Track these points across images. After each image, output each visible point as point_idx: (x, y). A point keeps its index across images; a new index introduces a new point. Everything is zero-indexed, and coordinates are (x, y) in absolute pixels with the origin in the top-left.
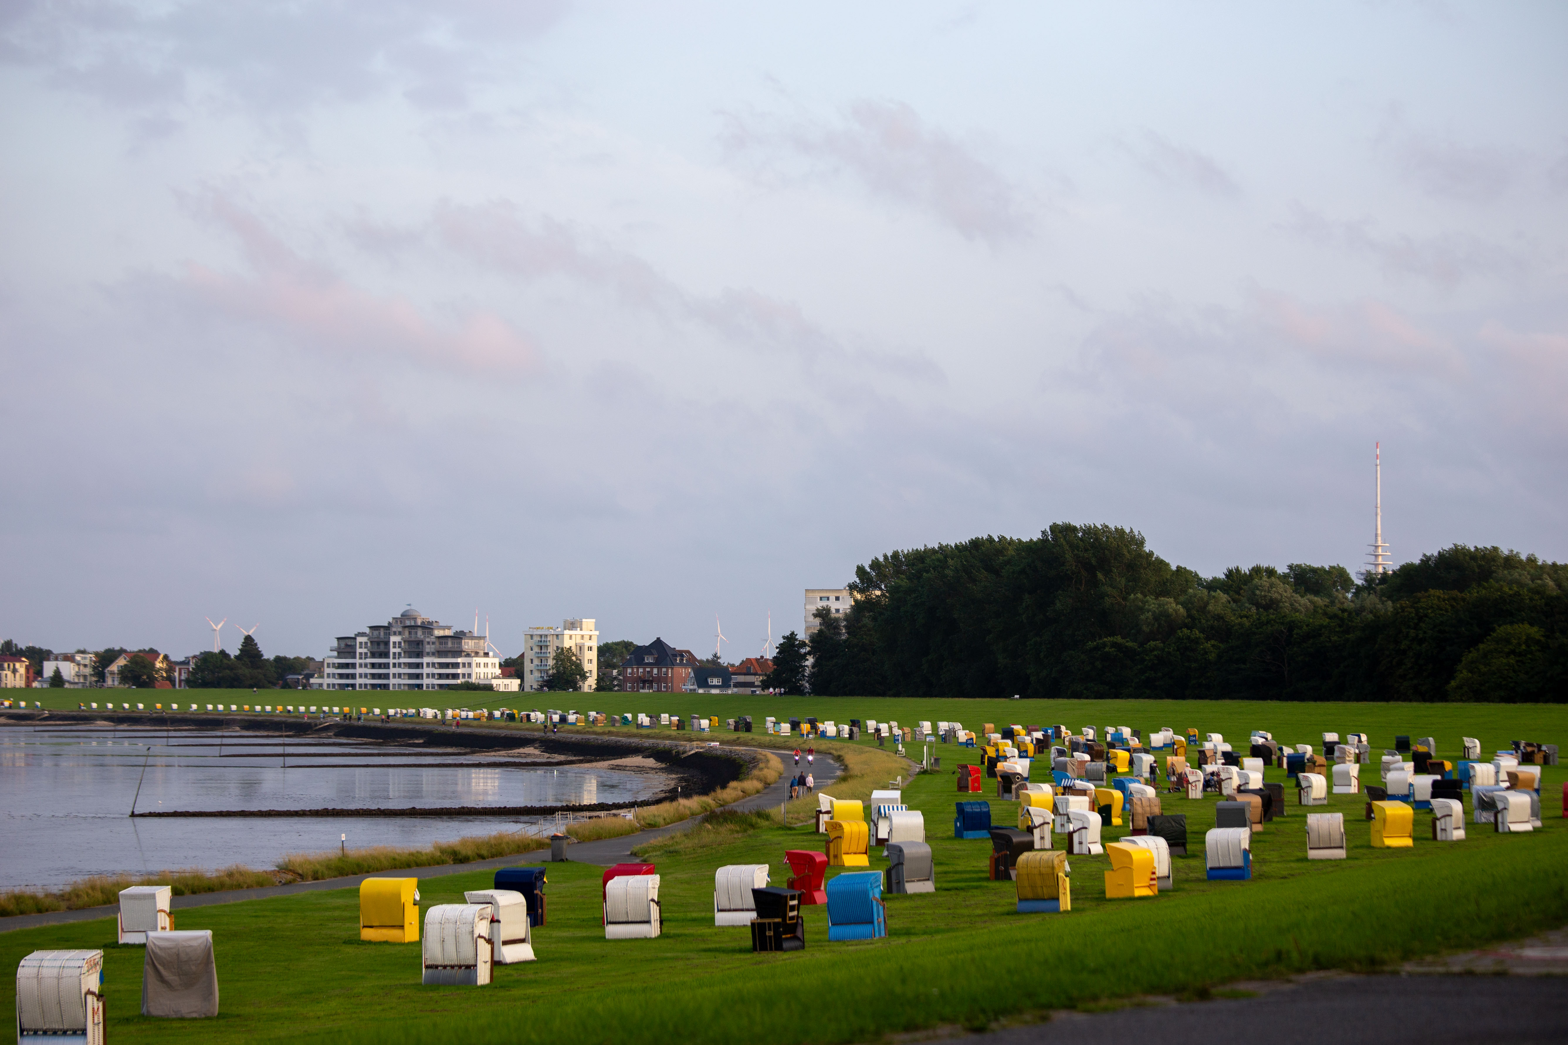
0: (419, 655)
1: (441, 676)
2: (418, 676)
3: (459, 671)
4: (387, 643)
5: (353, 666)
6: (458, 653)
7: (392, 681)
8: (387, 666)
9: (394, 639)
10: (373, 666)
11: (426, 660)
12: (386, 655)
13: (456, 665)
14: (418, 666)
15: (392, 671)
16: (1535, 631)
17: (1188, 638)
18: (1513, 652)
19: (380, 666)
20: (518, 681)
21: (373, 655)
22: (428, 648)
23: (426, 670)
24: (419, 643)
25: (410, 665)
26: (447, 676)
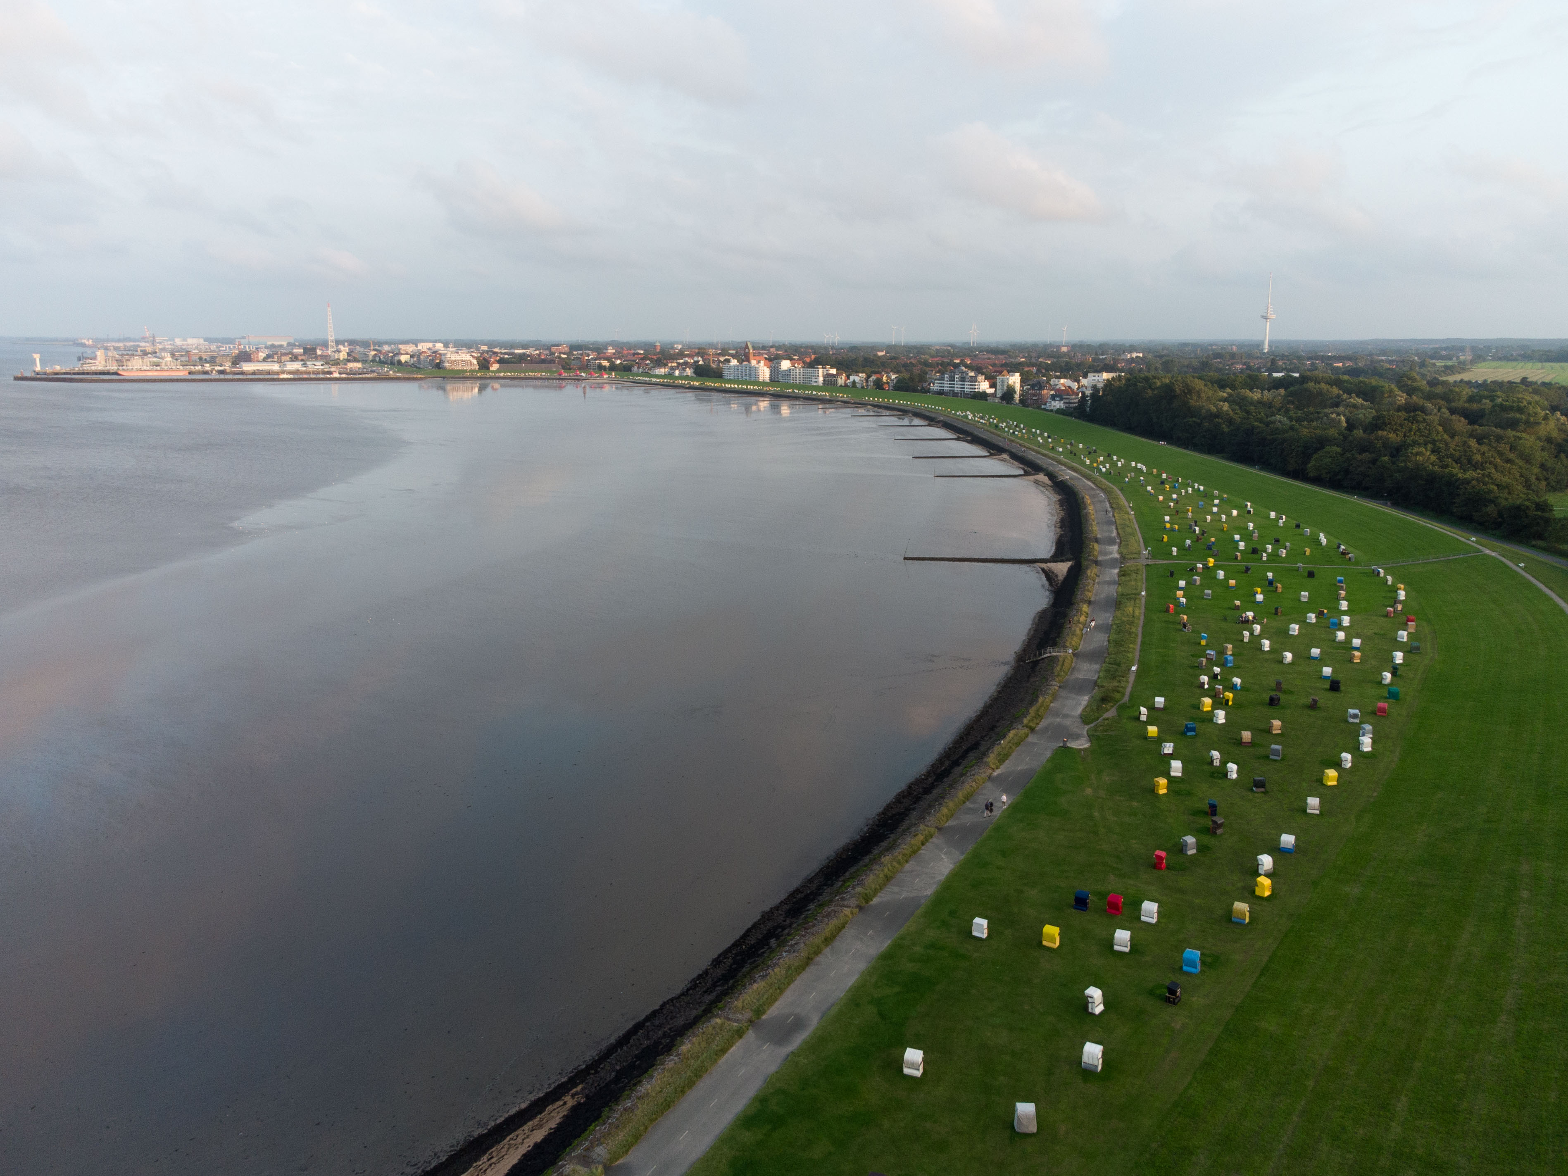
0: (964, 381)
1: (971, 388)
2: (964, 388)
3: (976, 387)
4: (954, 377)
5: (944, 383)
6: (976, 381)
7: (956, 389)
8: (954, 384)
9: (956, 376)
10: (950, 384)
11: (966, 383)
12: (954, 381)
13: (975, 385)
14: (964, 385)
15: (956, 386)
16: (1339, 450)
17: (1218, 422)
18: (1331, 457)
19: (952, 384)
20: (994, 389)
21: (950, 381)
22: (967, 380)
23: (966, 386)
24: (965, 378)
25: (961, 385)
26: (972, 388)
